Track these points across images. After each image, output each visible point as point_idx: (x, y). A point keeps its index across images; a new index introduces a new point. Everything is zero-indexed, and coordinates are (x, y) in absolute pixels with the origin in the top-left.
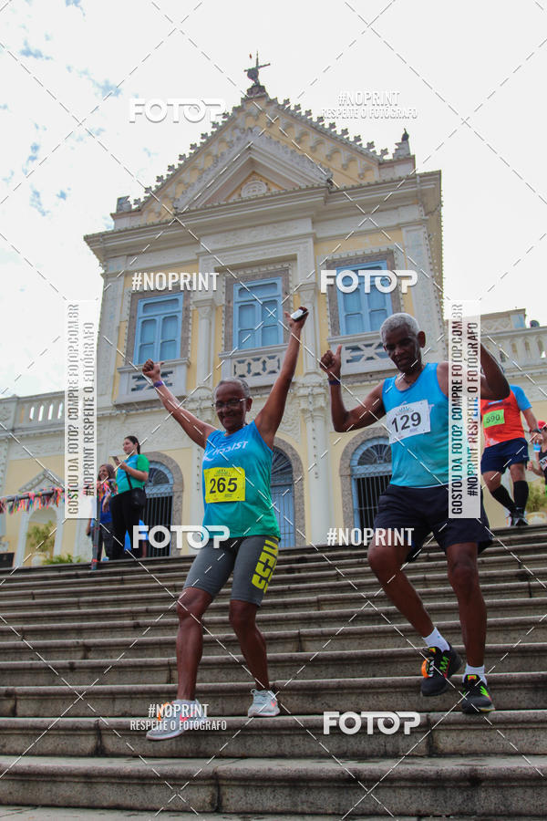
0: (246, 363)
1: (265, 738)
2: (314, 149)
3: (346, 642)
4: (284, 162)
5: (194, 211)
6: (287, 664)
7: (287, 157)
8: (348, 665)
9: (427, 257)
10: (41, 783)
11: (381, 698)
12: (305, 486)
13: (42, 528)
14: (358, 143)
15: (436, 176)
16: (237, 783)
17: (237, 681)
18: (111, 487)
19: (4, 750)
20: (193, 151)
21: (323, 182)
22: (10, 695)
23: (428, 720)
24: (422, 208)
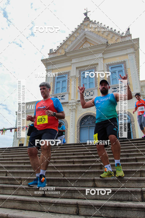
2: (103, 34)
4: (95, 38)
5: (71, 52)
6: (98, 173)
7: (95, 36)
9: (135, 63)
14: (115, 32)
15: (138, 40)
16: (83, 207)
17: (83, 177)
20: (70, 36)
21: (106, 43)
22: (20, 179)
23: (142, 190)
24: (133, 49)
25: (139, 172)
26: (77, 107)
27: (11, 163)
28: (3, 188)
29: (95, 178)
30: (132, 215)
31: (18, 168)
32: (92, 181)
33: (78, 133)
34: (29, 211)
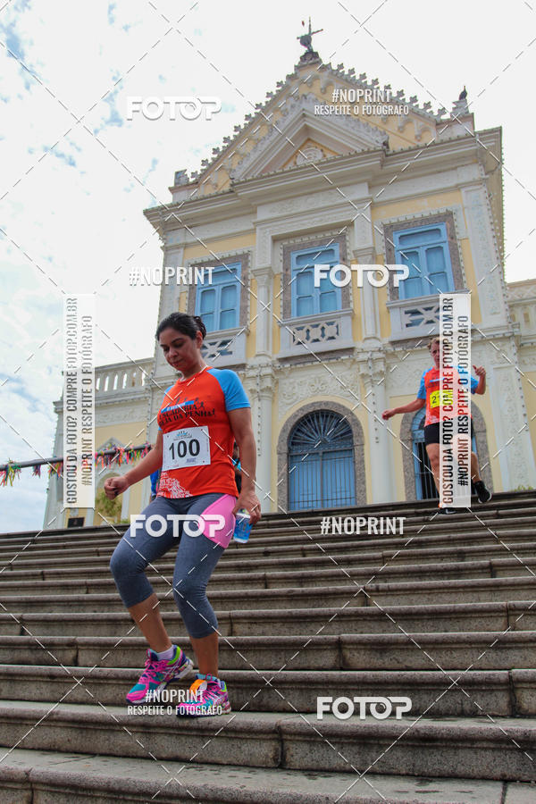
0: (305, 329)
3: (414, 598)
4: (339, 127)
5: (249, 181)
6: (353, 618)
8: (418, 620)
9: (488, 218)
10: (98, 732)
11: (455, 654)
12: (365, 452)
14: (414, 104)
15: (497, 133)
16: (300, 738)
17: (300, 634)
20: (247, 122)
21: (380, 146)
22: (72, 645)
23: (510, 677)
24: (482, 167)
25: (502, 611)
26: (277, 383)
27: (38, 587)
28: (11, 677)
29: (343, 635)
30: (477, 766)
31: (65, 606)
32: (333, 647)
33: (282, 475)
34: (105, 759)
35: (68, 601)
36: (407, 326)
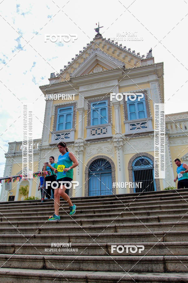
0: (95, 130)
1: (104, 264)
2: (118, 56)
3: (132, 229)
5: (76, 78)
6: (111, 237)
8: (133, 237)
9: (159, 93)
12: (116, 174)
13: (24, 187)
14: (134, 53)
15: (162, 64)
16: (94, 281)
18: (48, 173)
19: (11, 266)
20: (76, 57)
21: (122, 67)
22: (13, 246)
23: (164, 259)
24: (156, 76)
25: (162, 235)
26: (85, 149)
29: (108, 243)
32: (105, 247)
35: (11, 230)
36: (131, 129)
